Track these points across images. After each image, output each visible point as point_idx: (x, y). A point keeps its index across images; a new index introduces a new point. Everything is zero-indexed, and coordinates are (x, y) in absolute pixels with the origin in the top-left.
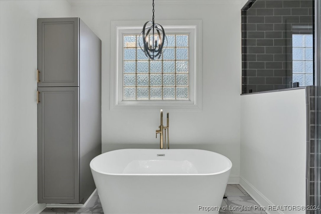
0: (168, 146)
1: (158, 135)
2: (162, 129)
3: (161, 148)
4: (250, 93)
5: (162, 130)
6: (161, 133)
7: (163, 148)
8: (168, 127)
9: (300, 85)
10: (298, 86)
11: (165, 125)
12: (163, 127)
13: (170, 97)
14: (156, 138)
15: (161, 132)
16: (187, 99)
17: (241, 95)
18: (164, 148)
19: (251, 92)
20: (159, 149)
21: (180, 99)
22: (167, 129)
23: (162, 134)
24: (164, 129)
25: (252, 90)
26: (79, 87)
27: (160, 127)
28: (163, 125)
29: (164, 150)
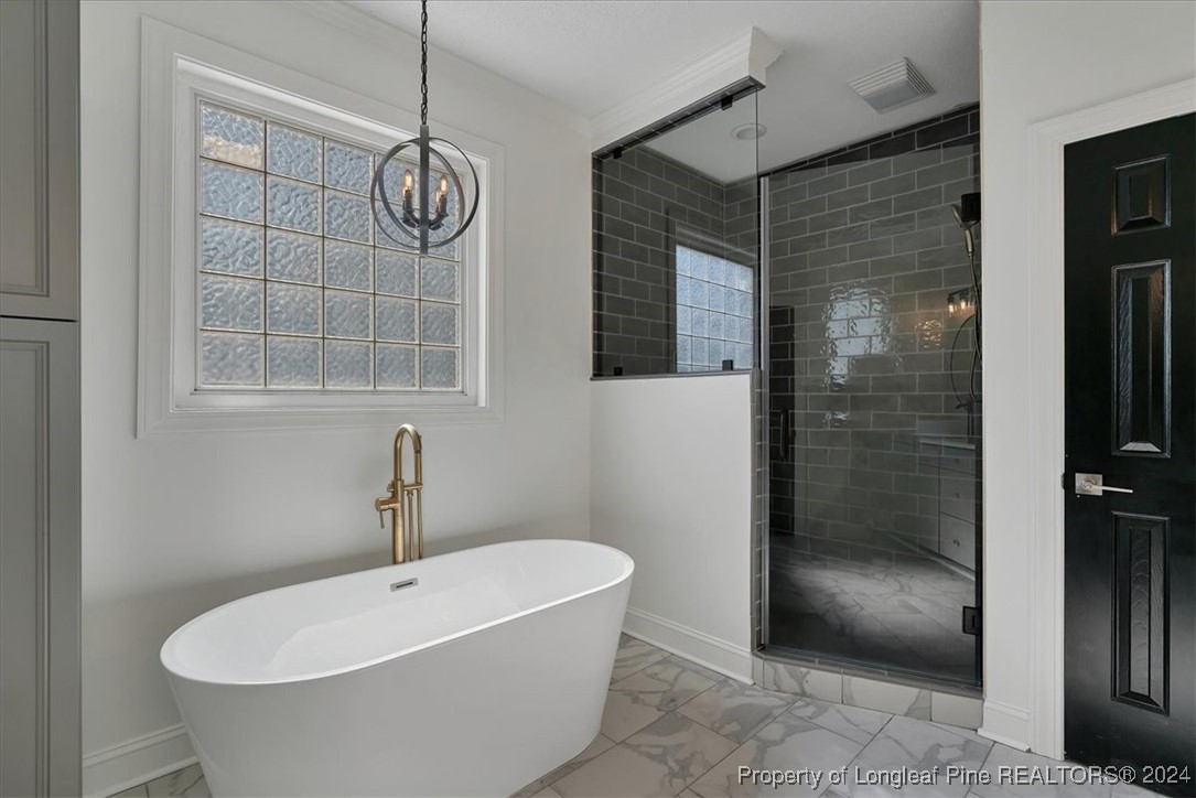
0: (418, 552)
2: (399, 493)
3: (395, 562)
4: (615, 375)
5: (400, 499)
6: (394, 510)
7: (404, 561)
8: (418, 483)
9: (736, 366)
10: (732, 369)
11: (408, 476)
12: (403, 486)
13: (402, 382)
14: (383, 527)
15: (398, 505)
17: (591, 379)
18: (407, 558)
19: (618, 373)
20: (388, 565)
21: (433, 389)
22: (415, 492)
23: (399, 509)
24: (406, 493)
25: (621, 369)
27: (393, 486)
28: (403, 478)
29: (408, 565)
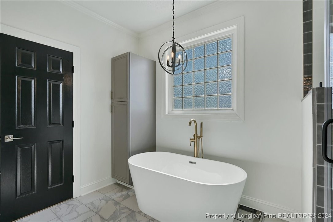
0: (203, 156)
1: (193, 143)
2: (196, 138)
3: (195, 157)
7: (197, 157)
8: (201, 136)
11: (199, 134)
12: (197, 136)
14: (190, 145)
15: (195, 140)
16: (230, 108)
17: (301, 101)
20: (192, 156)
21: (222, 109)
22: (200, 138)
23: (195, 142)
24: (198, 138)
26: (130, 101)
27: (194, 136)
28: (197, 134)
